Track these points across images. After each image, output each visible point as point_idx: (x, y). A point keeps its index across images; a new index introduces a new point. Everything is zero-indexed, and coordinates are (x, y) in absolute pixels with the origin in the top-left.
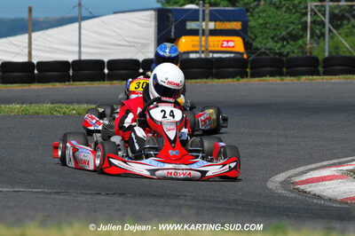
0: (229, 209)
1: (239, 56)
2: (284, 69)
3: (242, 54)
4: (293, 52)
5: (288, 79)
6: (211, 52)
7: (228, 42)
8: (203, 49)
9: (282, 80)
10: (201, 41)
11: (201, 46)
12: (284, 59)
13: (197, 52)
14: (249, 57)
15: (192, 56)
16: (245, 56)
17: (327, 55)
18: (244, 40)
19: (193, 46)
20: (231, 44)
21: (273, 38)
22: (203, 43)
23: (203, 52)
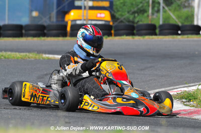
0: (95, 118)
1: (107, 23)
2: (135, 32)
3: (109, 22)
4: (141, 21)
5: (137, 38)
6: (90, 20)
7: (100, 14)
8: (85, 18)
9: (133, 38)
10: (83, 13)
11: (84, 16)
12: (135, 25)
13: (81, 20)
14: (113, 23)
15: (78, 22)
16: (111, 23)
17: (161, 23)
18: (111, 13)
19: (79, 16)
20: (103, 15)
21: (128, 12)
22: (85, 14)
23: (85, 20)
